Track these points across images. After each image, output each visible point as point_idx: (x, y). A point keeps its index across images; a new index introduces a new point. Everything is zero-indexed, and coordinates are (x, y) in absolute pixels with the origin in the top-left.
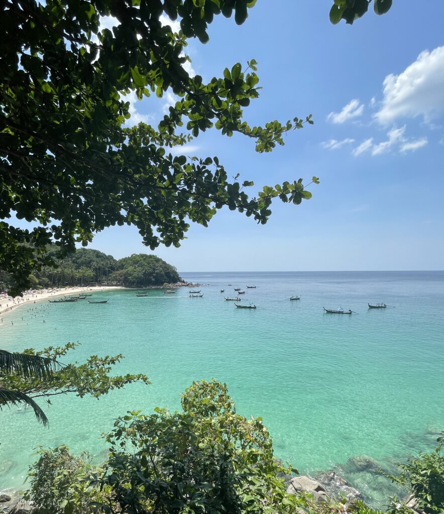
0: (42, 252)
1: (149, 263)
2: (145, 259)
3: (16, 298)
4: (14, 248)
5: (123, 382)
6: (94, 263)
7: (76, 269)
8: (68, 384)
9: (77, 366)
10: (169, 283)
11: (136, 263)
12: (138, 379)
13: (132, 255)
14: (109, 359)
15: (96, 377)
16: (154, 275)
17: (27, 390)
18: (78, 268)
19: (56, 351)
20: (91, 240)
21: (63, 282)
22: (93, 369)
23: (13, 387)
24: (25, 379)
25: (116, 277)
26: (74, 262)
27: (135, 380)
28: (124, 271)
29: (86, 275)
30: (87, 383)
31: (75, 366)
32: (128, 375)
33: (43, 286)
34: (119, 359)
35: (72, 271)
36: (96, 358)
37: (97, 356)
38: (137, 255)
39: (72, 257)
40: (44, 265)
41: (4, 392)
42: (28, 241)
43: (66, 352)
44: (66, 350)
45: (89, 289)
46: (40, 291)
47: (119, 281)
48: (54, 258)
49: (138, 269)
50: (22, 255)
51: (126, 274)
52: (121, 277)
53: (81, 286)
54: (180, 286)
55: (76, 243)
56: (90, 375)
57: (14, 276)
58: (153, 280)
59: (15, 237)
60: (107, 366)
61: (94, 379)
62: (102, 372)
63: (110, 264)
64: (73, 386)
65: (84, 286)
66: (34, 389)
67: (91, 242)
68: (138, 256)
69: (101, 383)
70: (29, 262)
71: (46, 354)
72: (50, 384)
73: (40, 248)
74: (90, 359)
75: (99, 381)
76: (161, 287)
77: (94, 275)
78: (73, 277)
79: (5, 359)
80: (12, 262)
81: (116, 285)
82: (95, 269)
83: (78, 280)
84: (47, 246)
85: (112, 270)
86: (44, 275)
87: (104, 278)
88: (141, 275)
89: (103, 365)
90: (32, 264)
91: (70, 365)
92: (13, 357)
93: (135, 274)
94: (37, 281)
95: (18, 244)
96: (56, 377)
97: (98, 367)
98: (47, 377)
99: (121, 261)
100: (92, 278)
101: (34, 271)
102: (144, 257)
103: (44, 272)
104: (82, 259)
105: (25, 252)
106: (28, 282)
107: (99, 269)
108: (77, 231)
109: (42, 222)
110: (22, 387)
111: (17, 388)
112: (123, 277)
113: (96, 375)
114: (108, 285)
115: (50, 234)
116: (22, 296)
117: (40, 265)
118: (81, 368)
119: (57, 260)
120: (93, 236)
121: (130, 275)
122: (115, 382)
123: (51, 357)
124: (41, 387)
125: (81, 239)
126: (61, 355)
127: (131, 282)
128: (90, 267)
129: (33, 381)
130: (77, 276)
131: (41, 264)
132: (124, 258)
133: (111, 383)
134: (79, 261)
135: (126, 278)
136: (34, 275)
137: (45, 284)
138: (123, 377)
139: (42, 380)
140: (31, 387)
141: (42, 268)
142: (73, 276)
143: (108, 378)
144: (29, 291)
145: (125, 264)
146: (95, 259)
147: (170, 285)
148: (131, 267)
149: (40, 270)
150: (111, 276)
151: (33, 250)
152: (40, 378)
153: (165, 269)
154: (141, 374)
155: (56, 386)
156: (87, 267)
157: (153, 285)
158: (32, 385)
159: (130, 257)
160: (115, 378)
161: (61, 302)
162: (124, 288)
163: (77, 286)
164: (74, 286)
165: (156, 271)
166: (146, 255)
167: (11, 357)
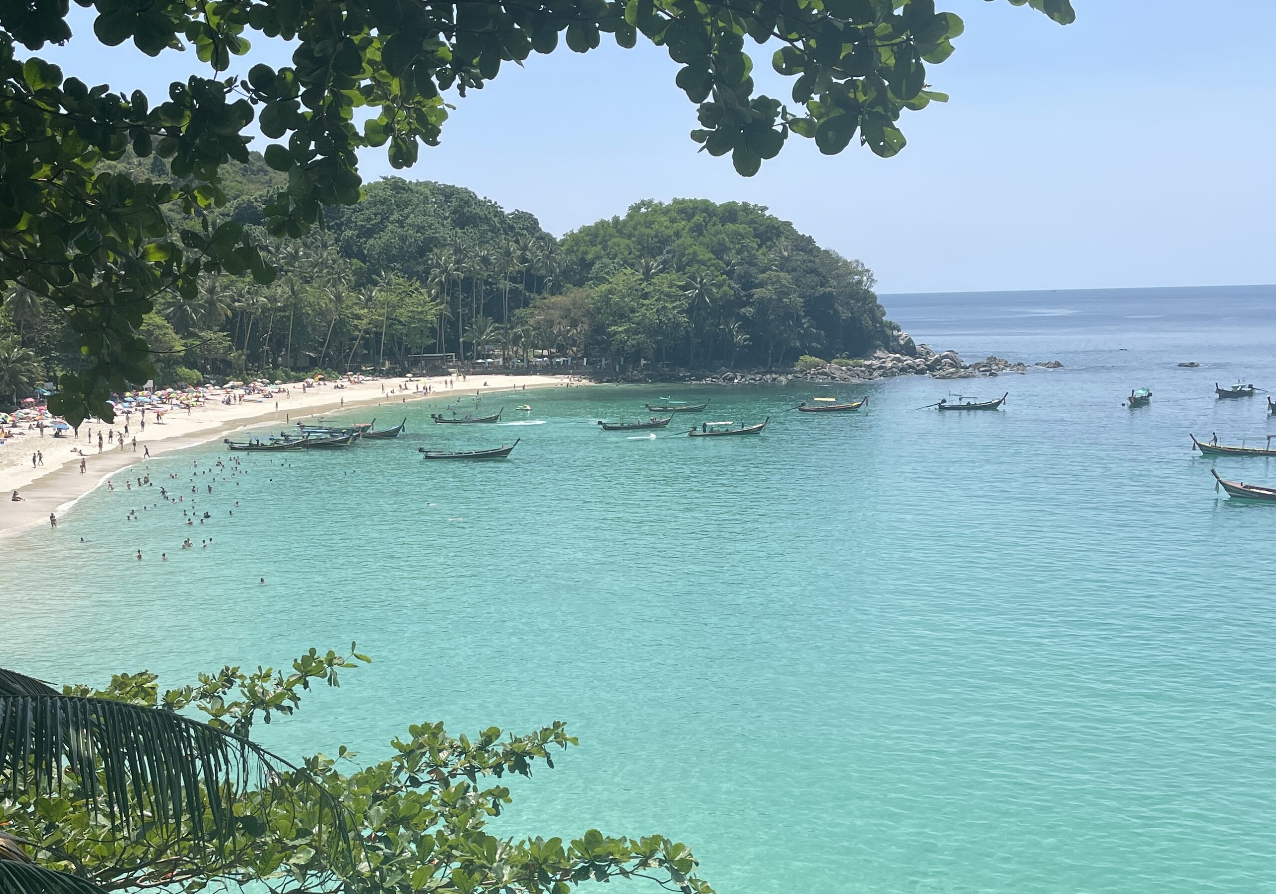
0: (202, 202)
1: (719, 251)
2: (698, 230)
3: (84, 425)
4: (83, 184)
5: (566, 872)
6: (445, 256)
7: (357, 287)
8: (301, 858)
9: (346, 770)
10: (827, 355)
11: (653, 252)
12: (644, 864)
13: (635, 209)
14: (497, 747)
15: (432, 831)
16: (748, 311)
17: (116, 872)
18: (364, 281)
19: (253, 692)
20: (431, 137)
21: (295, 352)
22: (422, 790)
23: (58, 853)
24: (111, 816)
25: (550, 323)
26: (347, 251)
27: (628, 866)
28: (592, 293)
29: (403, 314)
30: (387, 859)
31: (334, 767)
32: (593, 838)
33: (203, 371)
34: (551, 747)
35: (339, 298)
36: (435, 735)
37: (440, 726)
38: (657, 210)
39: (339, 228)
40: (209, 267)
41: (15, 870)
42: (142, 150)
43: (295, 698)
44: (298, 689)
45: (412, 386)
46: (190, 395)
47: (562, 350)
48: (257, 231)
49: (664, 282)
50: (115, 220)
51: (598, 310)
52: (574, 324)
53: (377, 373)
54: (888, 373)
55: (360, 152)
56: (405, 821)
57: (77, 323)
58: (739, 338)
59: (87, 133)
60: (486, 781)
61: (423, 843)
62: (464, 807)
63: (524, 260)
64: (322, 870)
65: (388, 374)
66: (148, 870)
67: (435, 143)
68: (666, 211)
69: (456, 865)
70: (145, 255)
71: (204, 703)
72: (220, 851)
73: (196, 183)
74: (407, 739)
75: (450, 858)
76: (783, 379)
77: (440, 316)
78: (340, 329)
79: (30, 715)
80: (72, 253)
81: (549, 370)
82: (449, 287)
83: (367, 344)
84: (229, 170)
85: (529, 288)
86: (210, 319)
87: (489, 333)
88: (676, 312)
89: (471, 772)
90: (158, 264)
91: (312, 763)
92: (64, 709)
93: (648, 312)
94: (179, 346)
95: (101, 167)
96: (245, 820)
97: (447, 784)
98: (208, 814)
99: (574, 240)
100: (433, 330)
101: (164, 298)
102: (698, 218)
103: (212, 303)
104: (385, 236)
105: (128, 202)
106: (138, 349)
107: (468, 284)
108: (367, 91)
109: (209, 55)
110: (95, 857)
111: (72, 858)
112: (584, 327)
113: (433, 821)
114: (506, 370)
115: (243, 112)
116: (109, 418)
117: (194, 268)
118: (361, 780)
119: (270, 241)
120: (443, 115)
121: (621, 315)
122: (525, 866)
123: (226, 718)
124: (175, 864)
125: (388, 130)
126: (273, 711)
127: (619, 352)
128: (423, 278)
129: (146, 826)
130: (363, 324)
131: (197, 261)
132: (591, 223)
133: (507, 871)
134: (374, 244)
135: (599, 329)
136: (168, 318)
137: (214, 362)
138: (566, 845)
139: (184, 829)
140: (132, 860)
141: (204, 282)
142: (341, 322)
143: (491, 843)
144: (143, 396)
145: (598, 257)
146: (445, 232)
147: (832, 367)
148: (629, 271)
149: (190, 292)
150: (522, 321)
151: (164, 193)
152: (177, 817)
153: (811, 279)
154: (657, 839)
155: (246, 864)
156: (410, 275)
157: (735, 368)
158: (140, 851)
159: (622, 218)
160: (527, 846)
161: (281, 449)
162: (585, 382)
163: (357, 370)
164: (343, 372)
165: (758, 293)
166: (706, 208)
167: (54, 705)
